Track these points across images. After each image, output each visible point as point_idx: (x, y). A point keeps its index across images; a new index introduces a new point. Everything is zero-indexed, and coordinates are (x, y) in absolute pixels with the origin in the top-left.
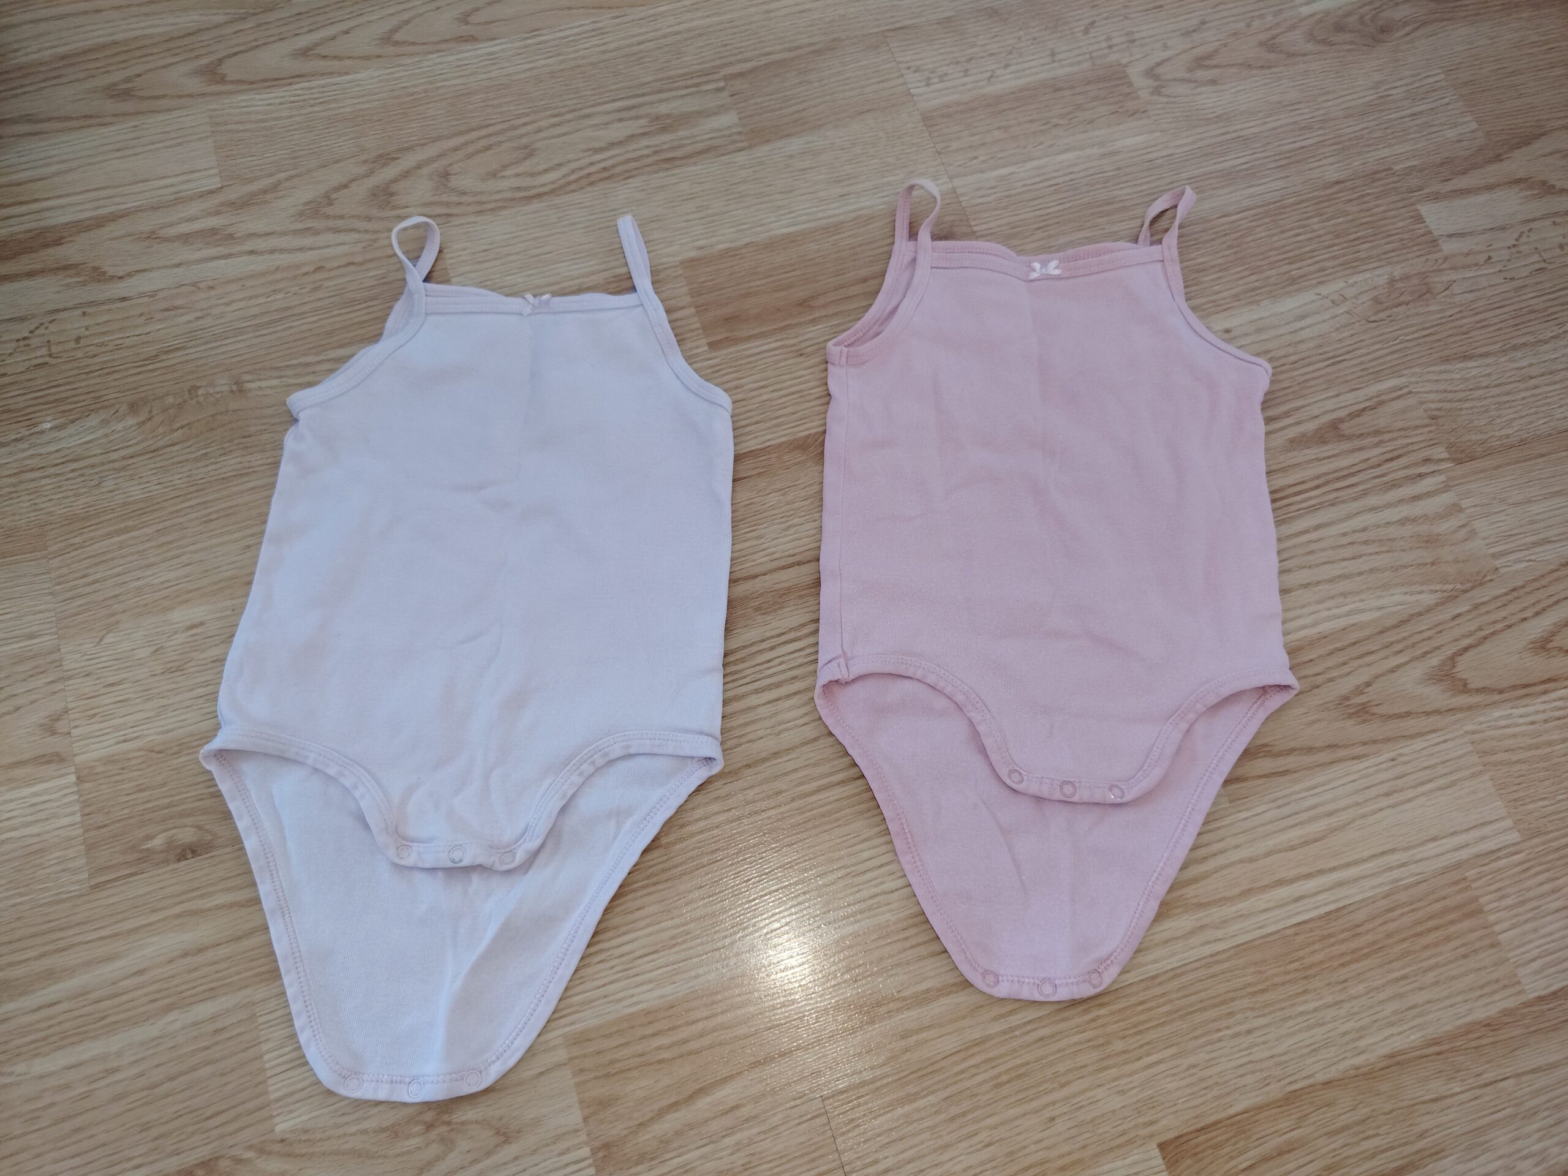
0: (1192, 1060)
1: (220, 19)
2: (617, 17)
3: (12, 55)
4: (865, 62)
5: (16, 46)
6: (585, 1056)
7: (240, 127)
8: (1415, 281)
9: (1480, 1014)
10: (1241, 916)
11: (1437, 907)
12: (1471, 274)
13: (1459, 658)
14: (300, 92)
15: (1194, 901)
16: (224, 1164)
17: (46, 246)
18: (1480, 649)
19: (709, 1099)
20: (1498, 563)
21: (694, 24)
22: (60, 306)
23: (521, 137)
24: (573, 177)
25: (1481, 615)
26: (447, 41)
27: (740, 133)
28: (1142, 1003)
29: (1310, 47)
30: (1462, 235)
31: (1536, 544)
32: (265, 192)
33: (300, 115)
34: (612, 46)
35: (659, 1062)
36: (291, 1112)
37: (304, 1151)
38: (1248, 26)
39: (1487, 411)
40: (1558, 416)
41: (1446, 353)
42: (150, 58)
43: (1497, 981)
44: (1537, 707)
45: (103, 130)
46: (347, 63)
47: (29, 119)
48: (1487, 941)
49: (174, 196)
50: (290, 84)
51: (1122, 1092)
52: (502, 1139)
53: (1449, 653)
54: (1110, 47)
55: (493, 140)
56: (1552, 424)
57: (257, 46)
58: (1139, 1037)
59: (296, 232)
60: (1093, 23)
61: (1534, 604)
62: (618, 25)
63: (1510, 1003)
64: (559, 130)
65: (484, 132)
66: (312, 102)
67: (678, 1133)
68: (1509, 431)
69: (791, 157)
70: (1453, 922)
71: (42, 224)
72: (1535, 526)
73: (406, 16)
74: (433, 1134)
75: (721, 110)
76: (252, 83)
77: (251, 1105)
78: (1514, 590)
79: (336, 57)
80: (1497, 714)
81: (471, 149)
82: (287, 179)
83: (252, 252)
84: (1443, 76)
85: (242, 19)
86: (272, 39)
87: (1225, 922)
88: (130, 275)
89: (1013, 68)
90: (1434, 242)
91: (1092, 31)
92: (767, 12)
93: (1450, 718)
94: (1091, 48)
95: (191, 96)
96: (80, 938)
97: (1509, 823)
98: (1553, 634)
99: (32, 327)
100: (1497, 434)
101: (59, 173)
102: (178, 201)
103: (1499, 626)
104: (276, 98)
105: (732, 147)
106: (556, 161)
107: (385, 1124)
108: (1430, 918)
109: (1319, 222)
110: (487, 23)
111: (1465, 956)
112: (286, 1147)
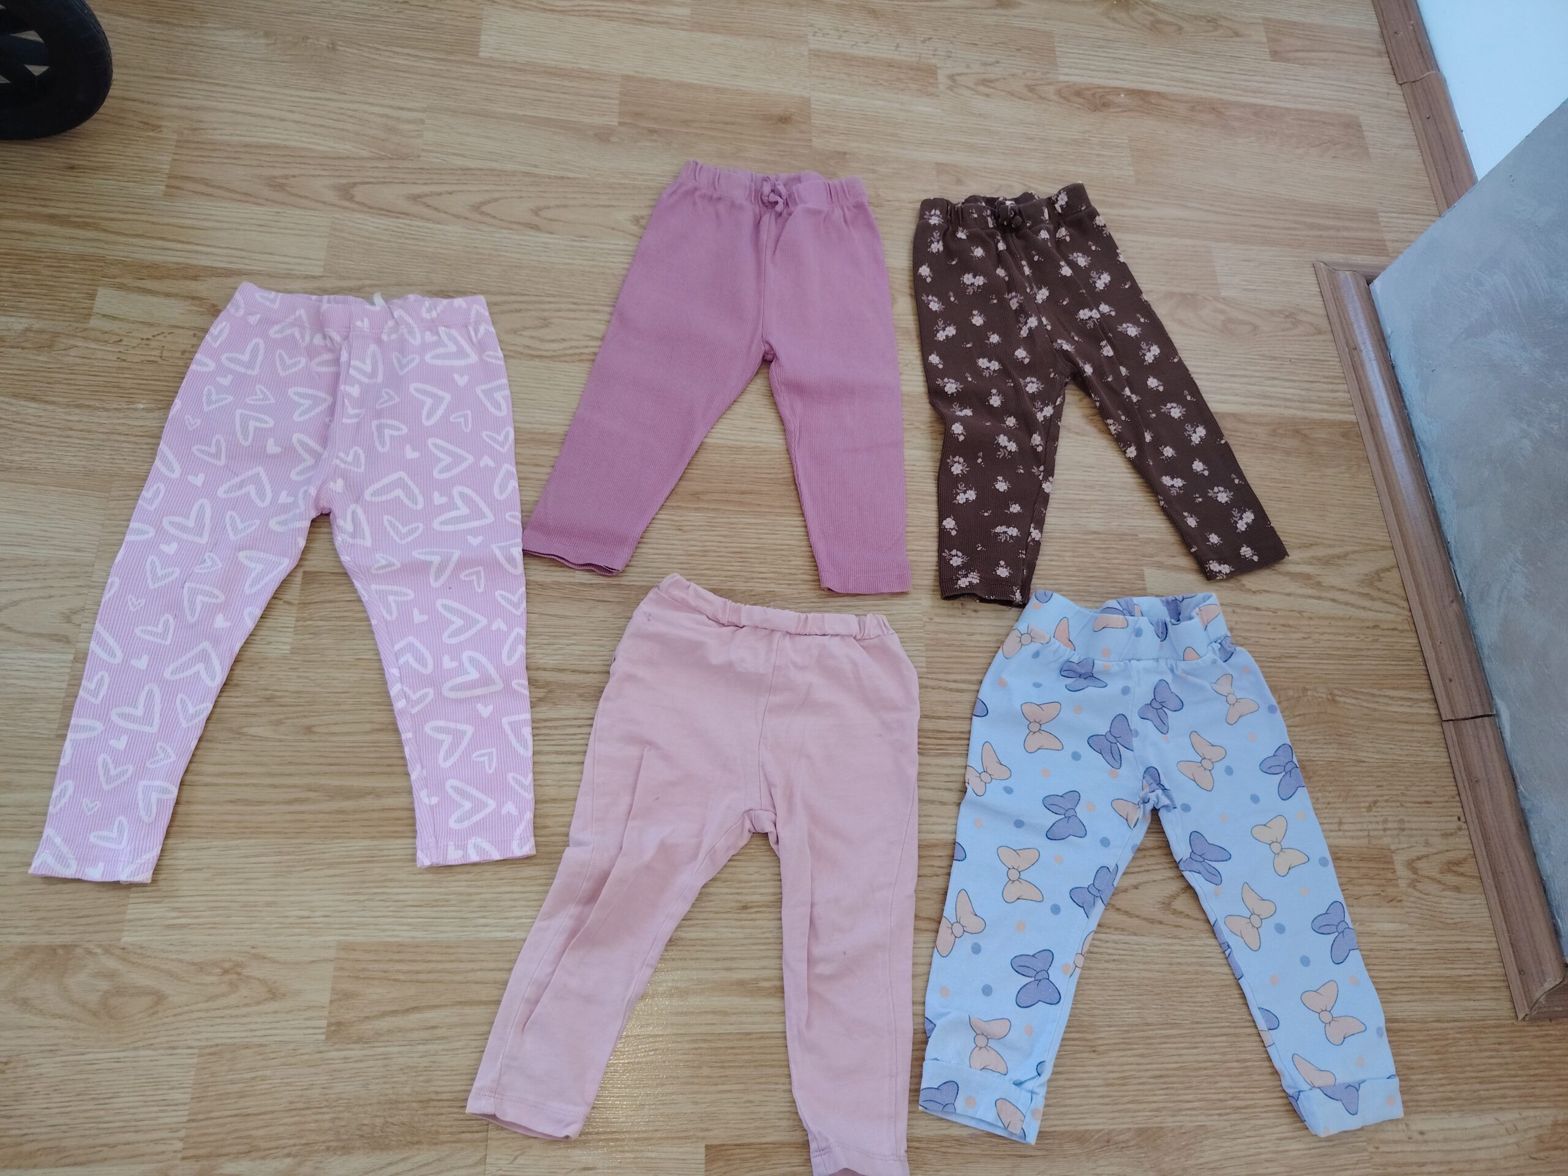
0: (752, 1097)
1: (365, 154)
3: (211, 132)
5: (216, 126)
6: (347, 959)
7: (352, 237)
14: (402, 226)
16: (79, 951)
17: (186, 278)
19: (419, 1016)
22: (180, 324)
23: (545, 310)
24: (570, 352)
26: (519, 223)
28: (733, 1048)
32: (351, 289)
33: (394, 242)
35: (395, 980)
36: (137, 931)
37: (136, 960)
42: (307, 166)
45: (255, 208)
46: (442, 215)
47: (205, 182)
49: (285, 272)
50: (398, 218)
51: (696, 1103)
52: (271, 996)
55: (524, 306)
57: (384, 182)
58: (722, 1070)
64: (572, 315)
65: (519, 298)
66: (407, 236)
67: (390, 1032)
71: (189, 261)
73: (496, 195)
74: (226, 978)
76: (371, 208)
77: (111, 918)
79: (436, 209)
81: (506, 307)
85: (381, 159)
86: (397, 181)
95: (324, 203)
96: (37, 768)
99: (155, 333)
101: (213, 229)
102: (288, 276)
104: (384, 224)
106: (562, 336)
107: (196, 960)
109: (1070, 557)
110: (551, 220)
112: (125, 954)
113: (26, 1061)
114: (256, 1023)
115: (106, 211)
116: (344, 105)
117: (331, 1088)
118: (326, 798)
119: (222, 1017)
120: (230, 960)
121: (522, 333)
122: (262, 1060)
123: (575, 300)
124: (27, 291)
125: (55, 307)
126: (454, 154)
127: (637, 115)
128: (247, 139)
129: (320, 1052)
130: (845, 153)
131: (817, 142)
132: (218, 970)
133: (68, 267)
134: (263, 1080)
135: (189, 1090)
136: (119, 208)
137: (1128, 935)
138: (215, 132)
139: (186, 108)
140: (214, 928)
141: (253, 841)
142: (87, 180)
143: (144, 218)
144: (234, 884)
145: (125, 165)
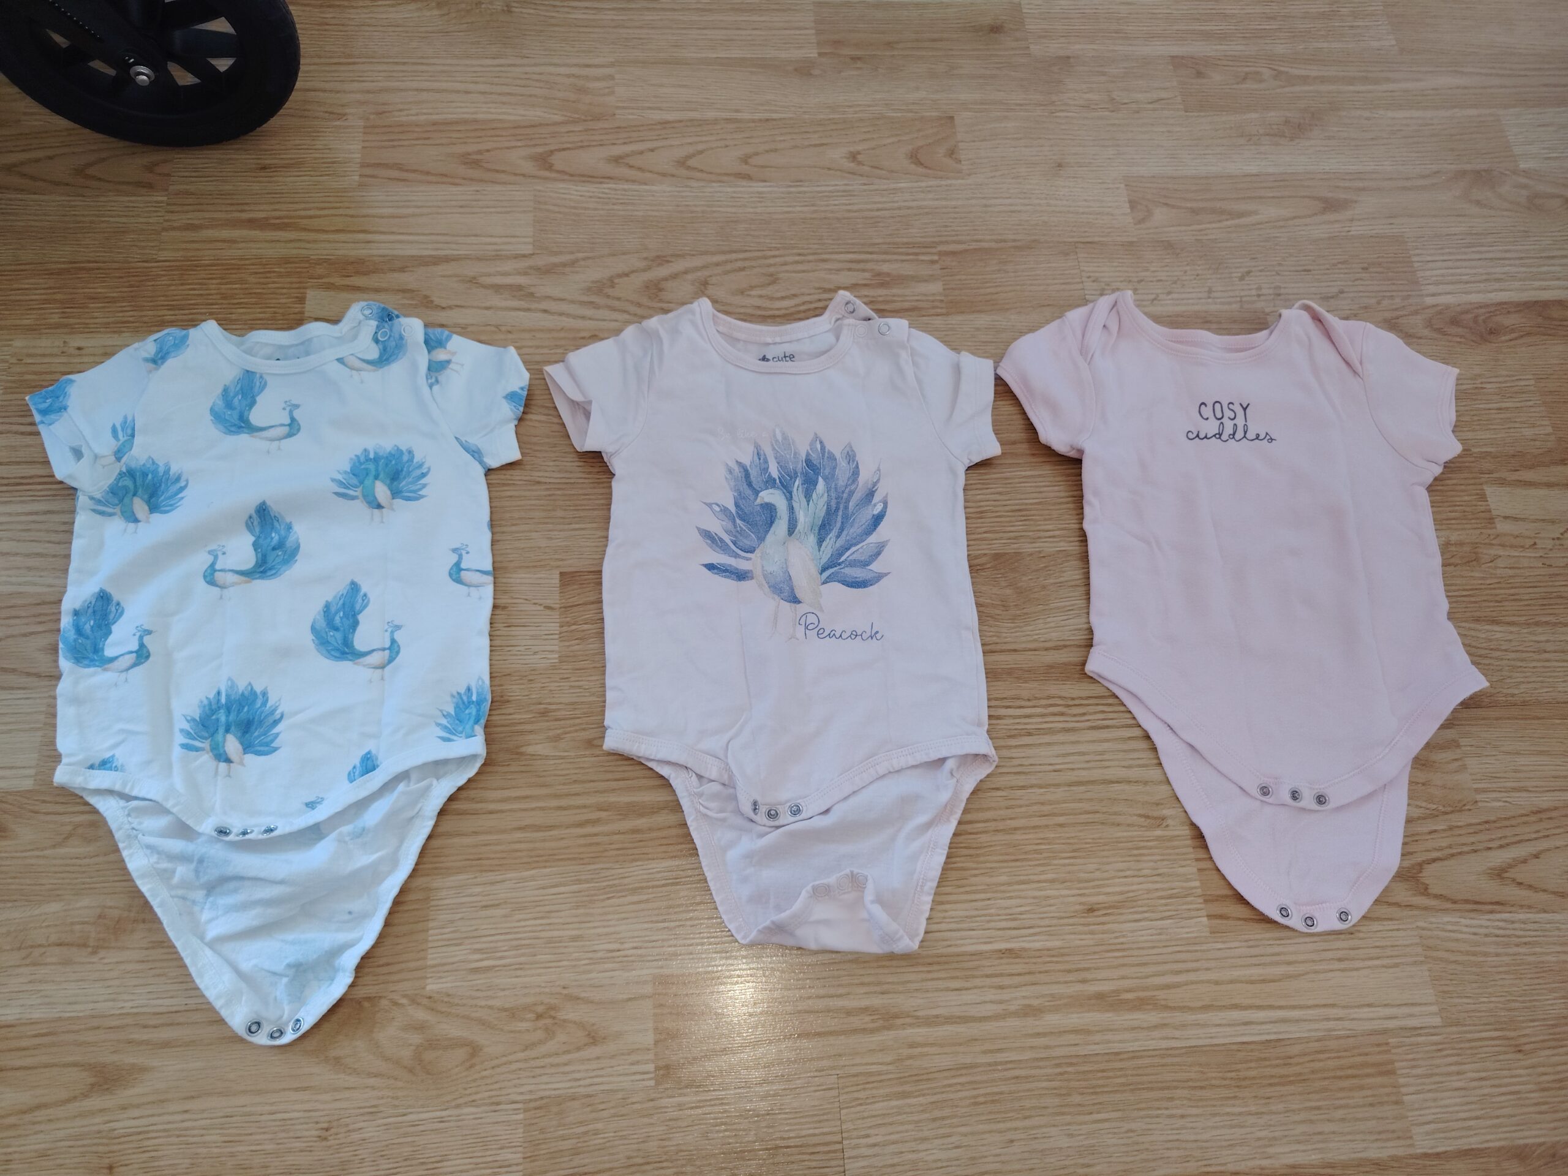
0: (1133, 1126)
1: (558, 118)
2: (865, 184)
3: (397, 114)
4: (1054, 265)
5: (401, 107)
6: (667, 995)
7: (556, 209)
8: (1467, 549)
9: (1373, 1153)
10: (1198, 1024)
11: (1359, 1059)
12: (1516, 554)
13: (1429, 866)
14: (606, 191)
15: (1163, 1003)
16: (383, 1002)
17: (394, 270)
18: (1446, 863)
20: (1479, 797)
21: (925, 203)
23: (770, 266)
24: (802, 308)
25: (1453, 836)
26: (729, 174)
27: (942, 301)
28: (1103, 1071)
29: (1426, 332)
30: (1516, 519)
31: (1514, 790)
32: (564, 265)
33: (603, 209)
34: (855, 207)
36: (440, 978)
37: (444, 1009)
38: (1379, 303)
39: (1501, 670)
40: (1560, 689)
41: (1478, 614)
42: (499, 139)
43: (1393, 1131)
44: (1482, 922)
45: (453, 189)
46: (648, 175)
47: (399, 167)
48: (1394, 1098)
49: (494, 253)
50: (601, 183)
51: (1071, 1136)
52: (591, 1040)
53: (1419, 860)
54: (1259, 296)
55: (747, 264)
56: (1552, 694)
57: (582, 147)
58: (1094, 1097)
59: (582, 303)
60: (1249, 272)
61: (1501, 838)
62: (865, 191)
63: (1400, 1152)
64: (800, 267)
65: (742, 256)
66: (615, 201)
68: (1516, 692)
69: (978, 329)
70: (1368, 1075)
71: (396, 252)
72: (1518, 775)
73: (700, 147)
74: (541, 1023)
75: (931, 279)
76: (572, 175)
77: (413, 965)
78: (1486, 822)
79: (639, 169)
80: (1446, 919)
81: (729, 267)
82: (584, 259)
83: (545, 311)
84: (1532, 382)
85: (575, 122)
86: (594, 143)
87: (1184, 1026)
88: (450, 308)
89: (1175, 296)
90: (1491, 520)
91: (1247, 278)
92: (986, 206)
93: (1407, 912)
94: (1243, 293)
95: (524, 175)
97: (1434, 1009)
98: (1511, 866)
100: (1505, 691)
101: (413, 215)
102: (498, 257)
103: (1466, 849)
104: (589, 192)
105: (933, 311)
106: (793, 292)
107: (507, 1006)
108: (1350, 1068)
110: (762, 167)
111: (1371, 1105)
112: (432, 1003)
113: (347, 1125)
114: (579, 1071)
115: (305, 209)
116: (528, 69)
117: (669, 1139)
118: (619, 817)
119: (543, 1067)
120: (542, 1003)
121: (748, 293)
122: (592, 1112)
123: (799, 251)
124: (235, 301)
125: (267, 316)
126: (650, 108)
127: (837, 43)
128: (434, 117)
129: (652, 1100)
130: (1069, 57)
131: (1035, 49)
132: (531, 1016)
133: (274, 272)
134: (596, 1134)
135: (520, 1149)
136: (316, 205)
137: (1538, 912)
138: (402, 113)
139: (368, 92)
140: (521, 969)
141: (548, 870)
142: (281, 179)
143: (341, 211)
144: (535, 919)
145: (316, 159)
